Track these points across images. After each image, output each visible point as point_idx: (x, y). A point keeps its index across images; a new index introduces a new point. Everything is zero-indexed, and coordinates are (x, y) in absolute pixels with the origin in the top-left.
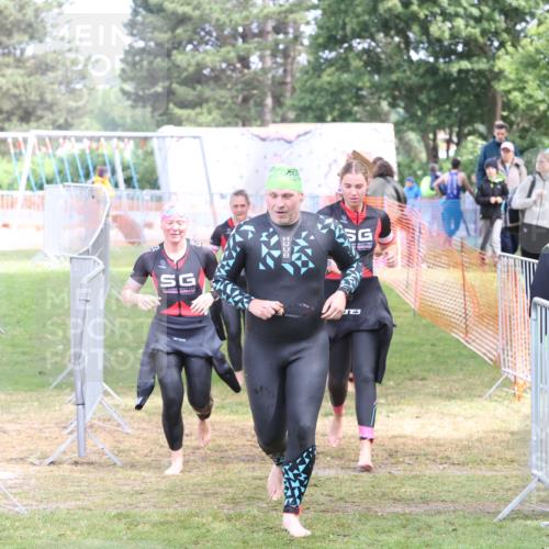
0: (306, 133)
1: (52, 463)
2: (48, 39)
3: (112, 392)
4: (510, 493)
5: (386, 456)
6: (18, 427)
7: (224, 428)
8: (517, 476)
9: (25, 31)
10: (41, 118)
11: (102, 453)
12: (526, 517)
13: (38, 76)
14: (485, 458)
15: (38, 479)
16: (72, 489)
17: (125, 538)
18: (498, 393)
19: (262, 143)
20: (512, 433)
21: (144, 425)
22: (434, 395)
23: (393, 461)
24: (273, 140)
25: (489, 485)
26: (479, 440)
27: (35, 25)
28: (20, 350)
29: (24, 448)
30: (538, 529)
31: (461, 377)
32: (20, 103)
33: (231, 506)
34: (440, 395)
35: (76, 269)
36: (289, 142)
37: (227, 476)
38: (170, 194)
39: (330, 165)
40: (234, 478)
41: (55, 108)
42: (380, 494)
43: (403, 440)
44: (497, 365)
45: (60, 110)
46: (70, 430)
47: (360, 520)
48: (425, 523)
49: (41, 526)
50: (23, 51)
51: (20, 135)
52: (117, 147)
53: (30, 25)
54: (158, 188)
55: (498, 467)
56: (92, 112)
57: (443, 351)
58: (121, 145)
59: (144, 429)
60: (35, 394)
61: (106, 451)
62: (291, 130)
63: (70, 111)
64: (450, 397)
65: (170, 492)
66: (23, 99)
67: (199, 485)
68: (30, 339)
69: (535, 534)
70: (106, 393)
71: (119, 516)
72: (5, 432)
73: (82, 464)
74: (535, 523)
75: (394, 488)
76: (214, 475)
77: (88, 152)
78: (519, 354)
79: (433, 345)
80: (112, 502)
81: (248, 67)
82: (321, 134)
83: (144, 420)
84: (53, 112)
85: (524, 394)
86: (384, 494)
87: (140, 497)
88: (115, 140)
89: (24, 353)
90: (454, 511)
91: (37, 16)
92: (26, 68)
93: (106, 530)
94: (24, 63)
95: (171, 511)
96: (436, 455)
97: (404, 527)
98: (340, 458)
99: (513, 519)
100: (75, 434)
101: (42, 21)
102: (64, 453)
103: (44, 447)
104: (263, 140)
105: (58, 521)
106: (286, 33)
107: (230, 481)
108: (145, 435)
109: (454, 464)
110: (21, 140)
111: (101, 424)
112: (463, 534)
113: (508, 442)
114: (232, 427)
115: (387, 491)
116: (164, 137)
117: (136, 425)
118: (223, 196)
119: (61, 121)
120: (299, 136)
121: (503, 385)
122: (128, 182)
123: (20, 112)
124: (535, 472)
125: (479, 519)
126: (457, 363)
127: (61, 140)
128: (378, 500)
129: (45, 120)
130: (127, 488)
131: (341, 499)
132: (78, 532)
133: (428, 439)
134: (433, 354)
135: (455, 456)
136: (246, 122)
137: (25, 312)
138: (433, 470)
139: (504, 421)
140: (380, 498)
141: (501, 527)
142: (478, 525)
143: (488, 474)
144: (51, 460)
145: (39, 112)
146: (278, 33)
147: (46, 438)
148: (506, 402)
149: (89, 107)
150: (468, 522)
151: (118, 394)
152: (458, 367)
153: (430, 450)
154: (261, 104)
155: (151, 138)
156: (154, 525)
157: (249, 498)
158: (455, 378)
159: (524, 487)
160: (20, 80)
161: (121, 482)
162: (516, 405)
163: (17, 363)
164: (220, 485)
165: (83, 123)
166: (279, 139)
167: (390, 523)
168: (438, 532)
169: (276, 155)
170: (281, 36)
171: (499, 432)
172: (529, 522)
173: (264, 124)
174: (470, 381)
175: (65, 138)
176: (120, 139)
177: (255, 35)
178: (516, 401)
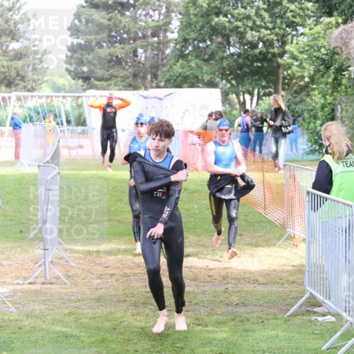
0: (170, 94)
1: (30, 283)
2: (21, 40)
3: (63, 243)
4: (293, 300)
5: (221, 279)
6: (9, 262)
7: (128, 264)
8: (297, 291)
9: (8, 35)
10: (17, 85)
11: (58, 278)
12: (303, 315)
13: (16, 61)
14: (278, 280)
15: (22, 292)
16: (42, 298)
17: (74, 326)
18: (284, 243)
19: (145, 100)
20: (293, 266)
21: (82, 262)
22: (248, 245)
23: (225, 282)
24: (151, 98)
25: (281, 297)
26: (274, 271)
27: (14, 32)
28: (9, 218)
29: (14, 275)
30: (310, 321)
31: (262, 234)
32: (5, 77)
33: (134, 308)
34: (251, 245)
35: (42, 172)
36: (161, 99)
37: (131, 291)
38: (93, 129)
39: (184, 113)
40: (135, 292)
41: (26, 79)
42: (218, 301)
43: (231, 270)
44: (283, 227)
45: (29, 81)
46: (39, 264)
47: (208, 316)
48: (246, 318)
49: (25, 319)
50: (7, 46)
51: (6, 95)
52: (62, 102)
53: (11, 32)
54: (86, 126)
55: (286, 285)
56: (47, 81)
57: (252, 219)
58: (65, 101)
59: (82, 264)
60: (18, 244)
61: (61, 276)
62: (162, 92)
63: (34, 81)
64: (257, 246)
65: (98, 300)
66: (7, 74)
67: (115, 296)
68: (14, 212)
69: (309, 324)
70: (60, 244)
71: (70, 314)
72: (2, 266)
73: (47, 284)
74: (308, 318)
75: (227, 298)
76: (123, 290)
77: (45, 104)
78: (296, 221)
79: (246, 216)
80: (65, 306)
81: (137, 56)
82: (179, 95)
83: (81, 259)
84: (24, 82)
85: (299, 244)
86: (221, 302)
87: (81, 303)
88: (61, 98)
89: (11, 220)
90: (262, 311)
91: (15, 27)
92: (9, 56)
93: (63, 321)
94: (8, 53)
95: (99, 311)
96: (250, 279)
97: (233, 320)
98: (195, 281)
99: (296, 315)
100: (43, 266)
101: (18, 29)
102: (36, 277)
103: (25, 274)
104: (146, 98)
105: (34, 316)
106: (158, 37)
107: (133, 293)
108: (83, 267)
109: (260, 284)
110: (7, 97)
111: (57, 261)
112: (268, 324)
113: (291, 271)
114: (132, 263)
115: (223, 299)
116: (89, 96)
117: (77, 262)
118: (123, 130)
119: (29, 87)
120: (166, 96)
121: (287, 239)
122: (69, 122)
123: (6, 82)
124: (308, 288)
125: (276, 315)
126: (260, 226)
127: (30, 98)
128: (217, 305)
129: (20, 86)
130: (73, 298)
131: (197, 304)
132: (46, 323)
133: (245, 269)
134: (246, 221)
135: (261, 279)
136: (136, 88)
137: (11, 197)
138: (249, 287)
139: (287, 259)
140: (219, 303)
141: (289, 320)
142: (276, 319)
143: (280, 290)
144: (29, 281)
145: (17, 82)
146: (154, 37)
147: (26, 269)
148: (289, 249)
149: (45, 79)
150: (270, 317)
151: (66, 243)
152: (260, 228)
153: (246, 276)
154: (144, 78)
155: (82, 97)
156: (90, 319)
157: (144, 303)
158: (259, 234)
159: (302, 297)
160: (5, 64)
161: (69, 294)
162: (294, 250)
163: (7, 226)
164: (127, 296)
165: (42, 88)
166: (155, 98)
167: (225, 318)
168: (253, 323)
169: (153, 107)
170: (156, 39)
171: (285, 265)
172: (304, 317)
173: (146, 89)
174: (268, 236)
175: (32, 96)
176: (64, 97)
177: (140, 38)
178: (295, 248)
